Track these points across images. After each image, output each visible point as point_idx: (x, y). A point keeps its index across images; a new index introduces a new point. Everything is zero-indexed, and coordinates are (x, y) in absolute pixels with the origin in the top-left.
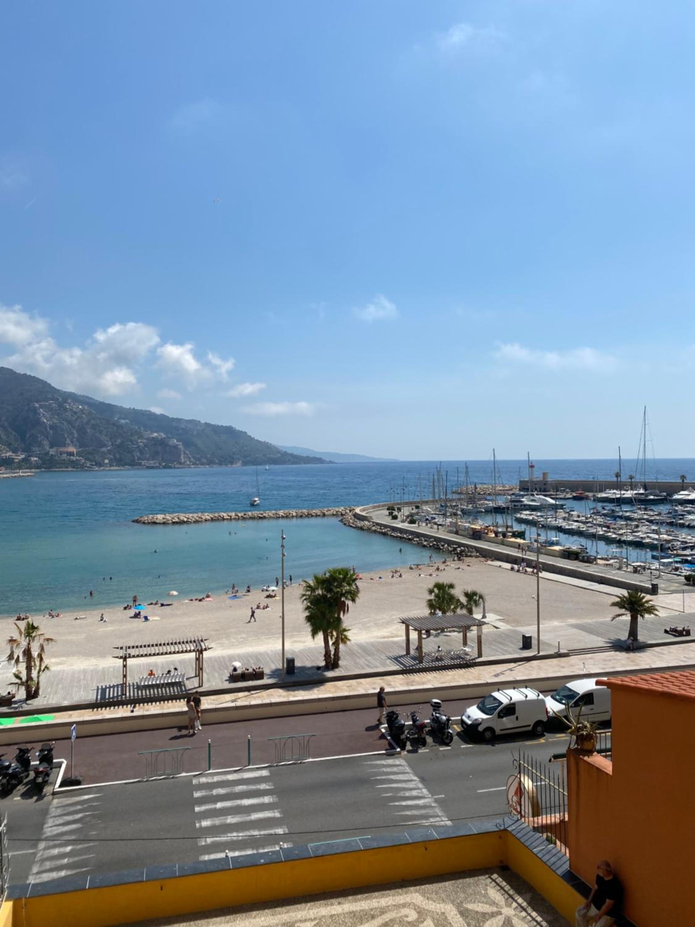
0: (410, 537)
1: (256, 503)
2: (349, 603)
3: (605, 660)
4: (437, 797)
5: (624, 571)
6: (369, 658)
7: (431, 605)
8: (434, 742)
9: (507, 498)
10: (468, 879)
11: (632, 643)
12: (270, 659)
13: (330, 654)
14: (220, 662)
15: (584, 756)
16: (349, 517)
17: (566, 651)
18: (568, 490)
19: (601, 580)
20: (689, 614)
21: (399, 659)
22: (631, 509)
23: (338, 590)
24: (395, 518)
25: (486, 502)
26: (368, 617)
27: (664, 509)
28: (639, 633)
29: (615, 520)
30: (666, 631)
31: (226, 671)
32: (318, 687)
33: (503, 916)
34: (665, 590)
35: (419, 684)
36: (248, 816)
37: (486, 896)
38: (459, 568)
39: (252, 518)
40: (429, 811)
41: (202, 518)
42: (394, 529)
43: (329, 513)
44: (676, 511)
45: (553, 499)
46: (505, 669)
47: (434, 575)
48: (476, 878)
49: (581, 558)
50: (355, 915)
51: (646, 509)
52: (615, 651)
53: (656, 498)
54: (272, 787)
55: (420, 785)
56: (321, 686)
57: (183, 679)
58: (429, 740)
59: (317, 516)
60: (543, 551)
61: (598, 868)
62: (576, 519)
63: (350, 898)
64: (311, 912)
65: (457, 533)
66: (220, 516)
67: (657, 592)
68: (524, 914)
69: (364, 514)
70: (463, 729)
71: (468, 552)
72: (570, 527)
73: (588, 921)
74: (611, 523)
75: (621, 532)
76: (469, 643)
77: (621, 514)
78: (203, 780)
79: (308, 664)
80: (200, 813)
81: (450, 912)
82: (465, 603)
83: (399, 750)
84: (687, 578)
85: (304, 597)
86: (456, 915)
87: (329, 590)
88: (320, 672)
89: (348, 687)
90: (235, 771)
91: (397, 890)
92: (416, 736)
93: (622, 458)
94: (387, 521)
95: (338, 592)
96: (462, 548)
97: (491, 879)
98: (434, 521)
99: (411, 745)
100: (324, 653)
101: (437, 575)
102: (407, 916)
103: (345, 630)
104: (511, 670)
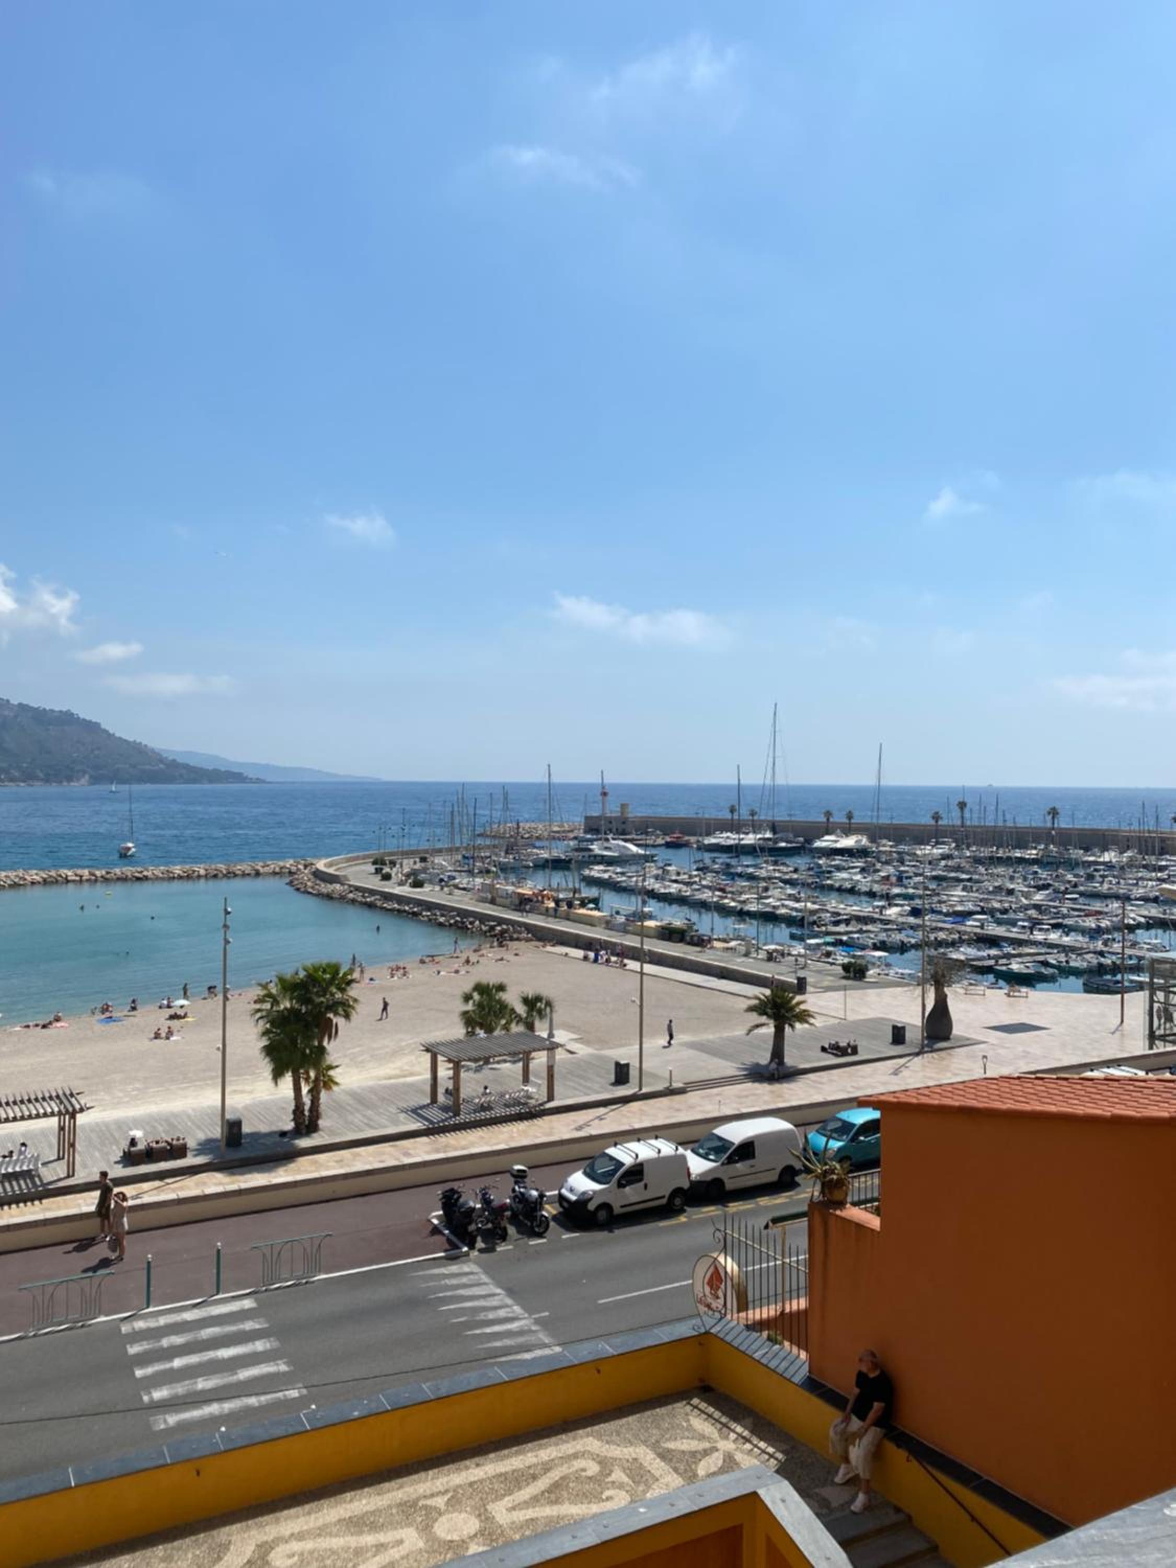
0: (415, 909)
1: (130, 853)
2: (339, 1021)
3: (739, 1097)
4: (537, 1316)
5: (754, 958)
6: (369, 1113)
7: (469, 1021)
8: (518, 1232)
9: (568, 846)
10: (658, 1410)
11: (777, 1069)
12: (193, 1123)
13: (303, 1110)
14: (103, 1132)
15: (835, 1210)
16: (305, 876)
17: (681, 1085)
18: (658, 832)
19: (722, 972)
20: (854, 1022)
21: (420, 1112)
22: (753, 863)
23: (322, 999)
24: (387, 877)
25: (535, 850)
26: (359, 1046)
27: (801, 862)
28: (786, 1053)
29: (733, 879)
30: (824, 1049)
31: (114, 1147)
32: (285, 1165)
33: (721, 1452)
34: (815, 987)
35: (456, 1149)
36: (232, 1375)
37: (690, 1428)
38: (502, 959)
39: (123, 879)
40: (528, 1338)
41: (25, 879)
42: (388, 897)
43: (266, 869)
44: (820, 866)
45: (638, 845)
46: (591, 1118)
47: (463, 972)
48: (670, 1407)
49: (688, 938)
50: (506, 1479)
51: (775, 863)
52: (754, 1082)
53: (789, 845)
54: (266, 1326)
55: (509, 1301)
56: (290, 1163)
57: (36, 1165)
58: (511, 1230)
59: (244, 875)
60: (630, 928)
61: (861, 1360)
62: (674, 878)
63: (492, 1455)
64: (438, 1483)
65: (493, 902)
66: (60, 876)
67: (805, 988)
68: (748, 1446)
69: (331, 871)
70: (561, 1210)
71: (515, 932)
72: (667, 891)
73: (846, 1440)
74: (727, 885)
75: (744, 897)
76: (532, 1078)
77: (739, 870)
78: (140, 1325)
79: (264, 1128)
80: (145, 1378)
81: (645, 1456)
82: (524, 1015)
83: (465, 1249)
84: (846, 967)
85: (259, 1015)
86: (655, 1459)
87: (305, 1000)
88: (286, 1140)
89: (337, 1162)
90: (195, 1306)
91: (559, 1437)
92: (490, 1226)
93: (742, 782)
94: (375, 883)
95: (322, 1002)
96: (505, 927)
97: (692, 1405)
98: (452, 883)
99: (483, 1241)
100: (292, 1106)
101: (468, 972)
102: (584, 1470)
103: (331, 1068)
104: (600, 1118)
